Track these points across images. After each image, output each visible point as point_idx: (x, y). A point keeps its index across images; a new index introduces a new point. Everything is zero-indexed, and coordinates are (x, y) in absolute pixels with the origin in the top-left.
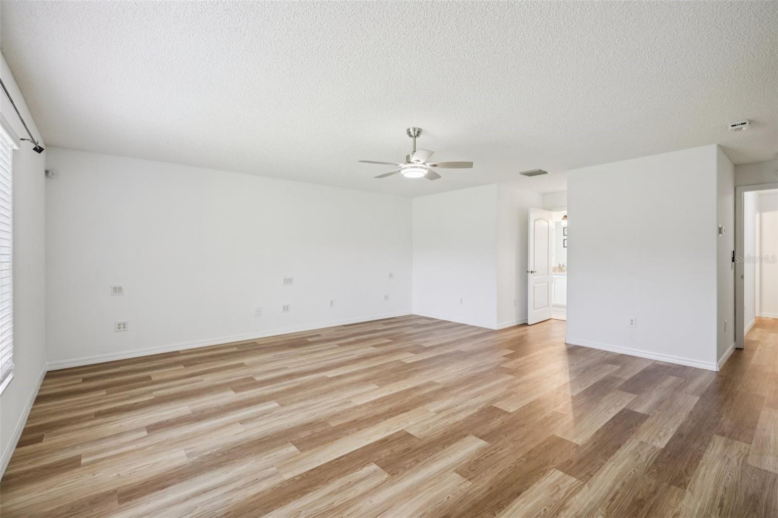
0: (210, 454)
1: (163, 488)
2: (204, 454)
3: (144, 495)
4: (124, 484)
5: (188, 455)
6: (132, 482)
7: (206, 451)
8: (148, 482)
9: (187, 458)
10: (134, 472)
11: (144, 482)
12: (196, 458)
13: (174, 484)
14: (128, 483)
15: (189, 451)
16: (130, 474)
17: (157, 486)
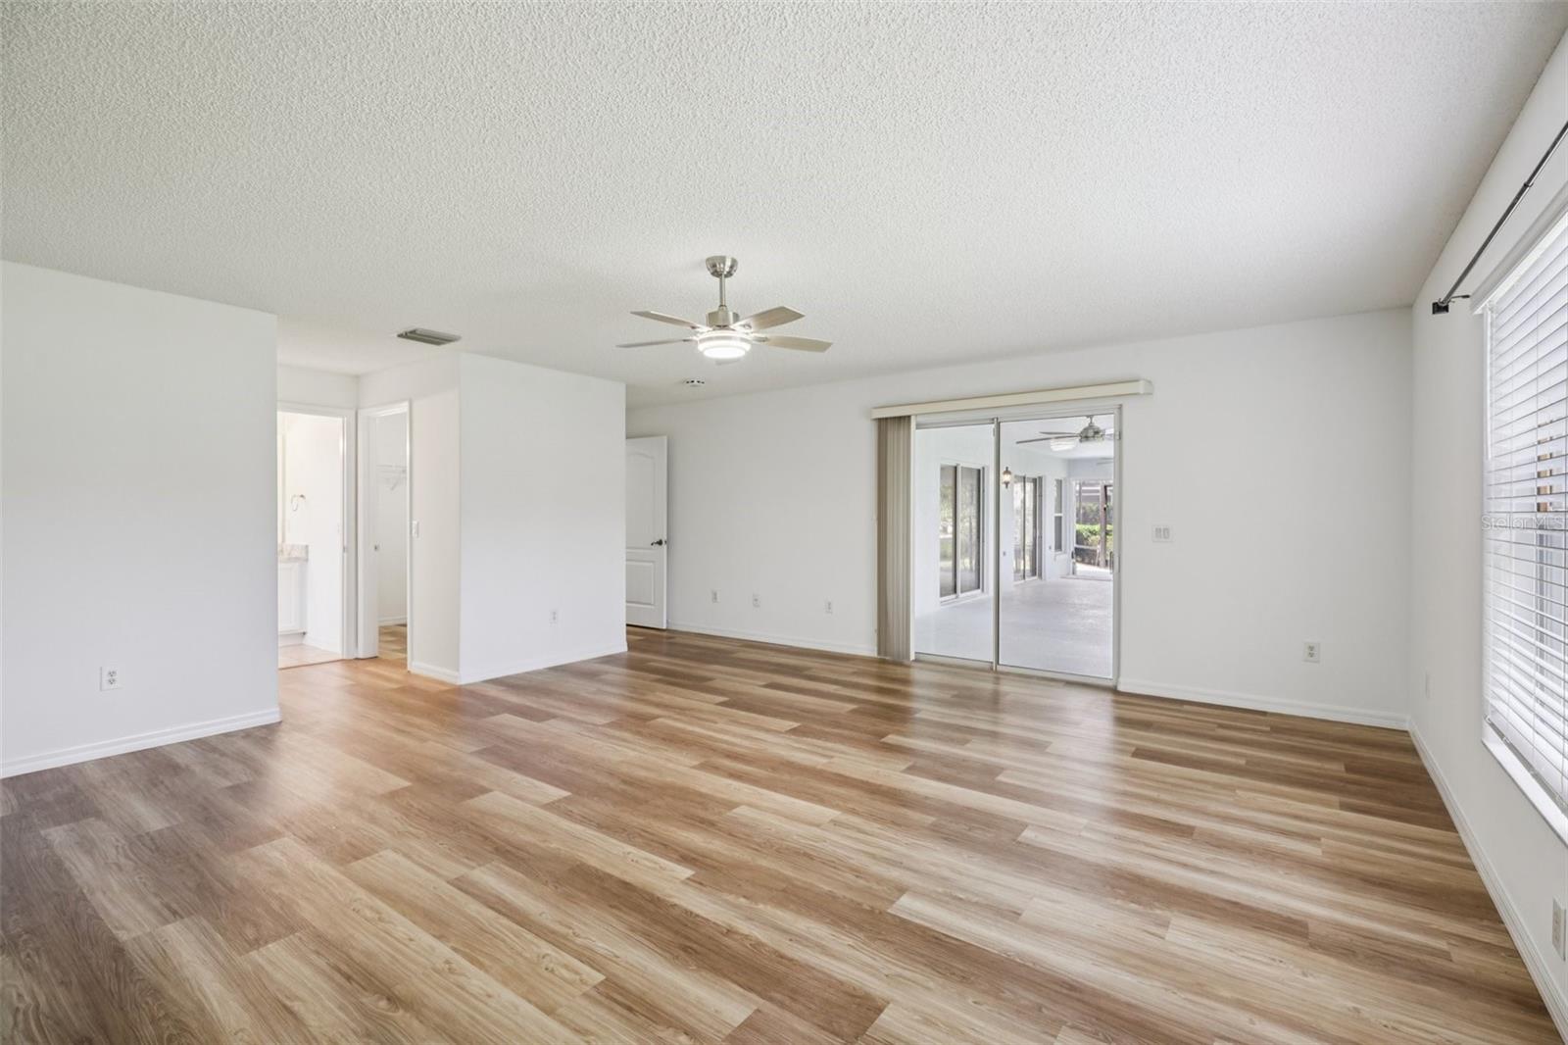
0: (1132, 902)
1: (1236, 904)
2: (1140, 908)
3: (1268, 913)
4: (1295, 949)
5: (1165, 925)
6: (1279, 943)
7: (1134, 912)
8: (1256, 927)
9: (1172, 922)
10: (1274, 960)
11: (1262, 931)
12: (1158, 912)
13: (1217, 899)
14: (1288, 947)
15: (1159, 931)
16: (1281, 962)
17: (1244, 912)
